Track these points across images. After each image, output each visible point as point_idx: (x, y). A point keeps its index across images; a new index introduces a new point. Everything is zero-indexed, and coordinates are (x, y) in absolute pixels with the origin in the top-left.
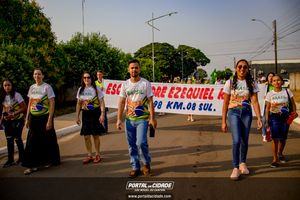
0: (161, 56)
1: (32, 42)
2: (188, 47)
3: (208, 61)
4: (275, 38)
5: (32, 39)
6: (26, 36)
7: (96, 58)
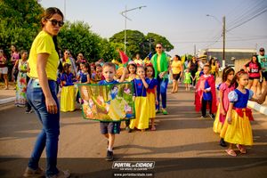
0: (132, 41)
1: (35, 27)
2: (156, 35)
3: (172, 47)
4: (224, 30)
5: (35, 25)
6: (30, 22)
7: (81, 41)
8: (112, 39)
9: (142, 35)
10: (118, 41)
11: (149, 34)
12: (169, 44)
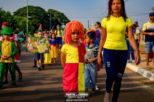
8: (16, 13)
9: (44, 10)
10: (22, 16)
11: (49, 10)
12: (67, 19)
